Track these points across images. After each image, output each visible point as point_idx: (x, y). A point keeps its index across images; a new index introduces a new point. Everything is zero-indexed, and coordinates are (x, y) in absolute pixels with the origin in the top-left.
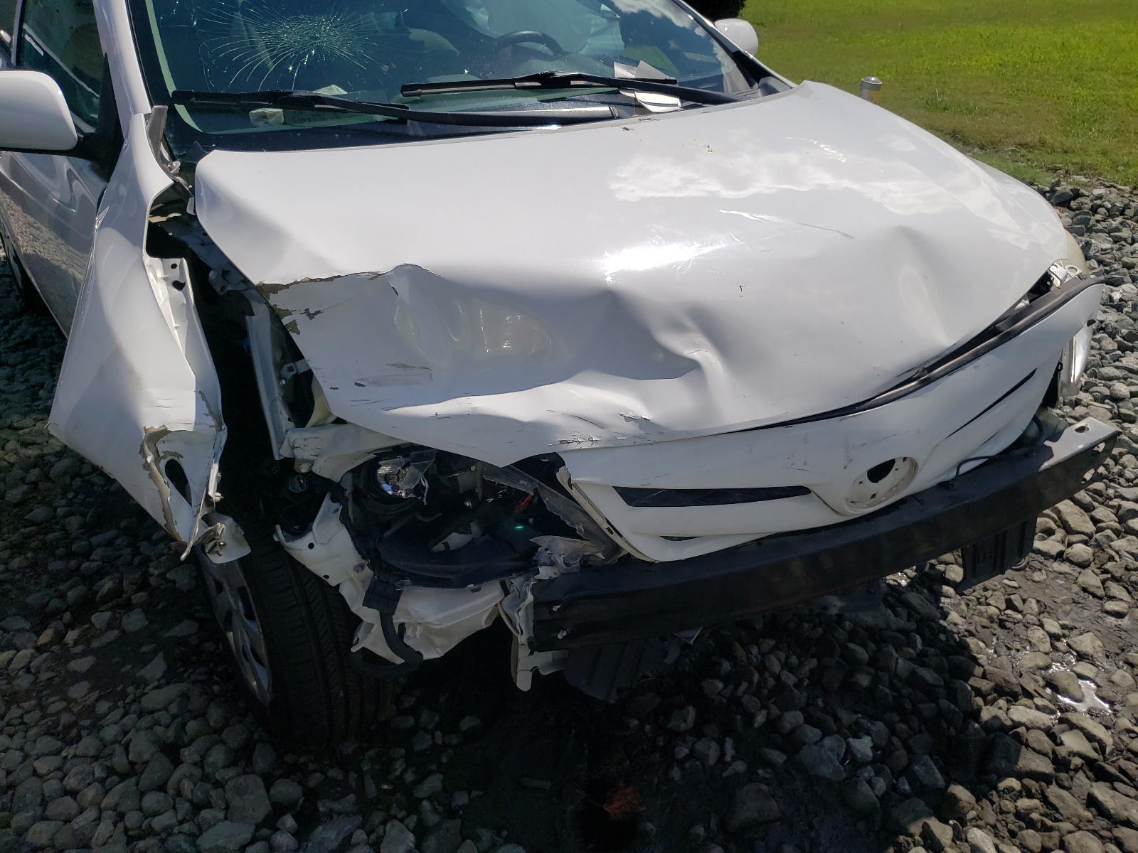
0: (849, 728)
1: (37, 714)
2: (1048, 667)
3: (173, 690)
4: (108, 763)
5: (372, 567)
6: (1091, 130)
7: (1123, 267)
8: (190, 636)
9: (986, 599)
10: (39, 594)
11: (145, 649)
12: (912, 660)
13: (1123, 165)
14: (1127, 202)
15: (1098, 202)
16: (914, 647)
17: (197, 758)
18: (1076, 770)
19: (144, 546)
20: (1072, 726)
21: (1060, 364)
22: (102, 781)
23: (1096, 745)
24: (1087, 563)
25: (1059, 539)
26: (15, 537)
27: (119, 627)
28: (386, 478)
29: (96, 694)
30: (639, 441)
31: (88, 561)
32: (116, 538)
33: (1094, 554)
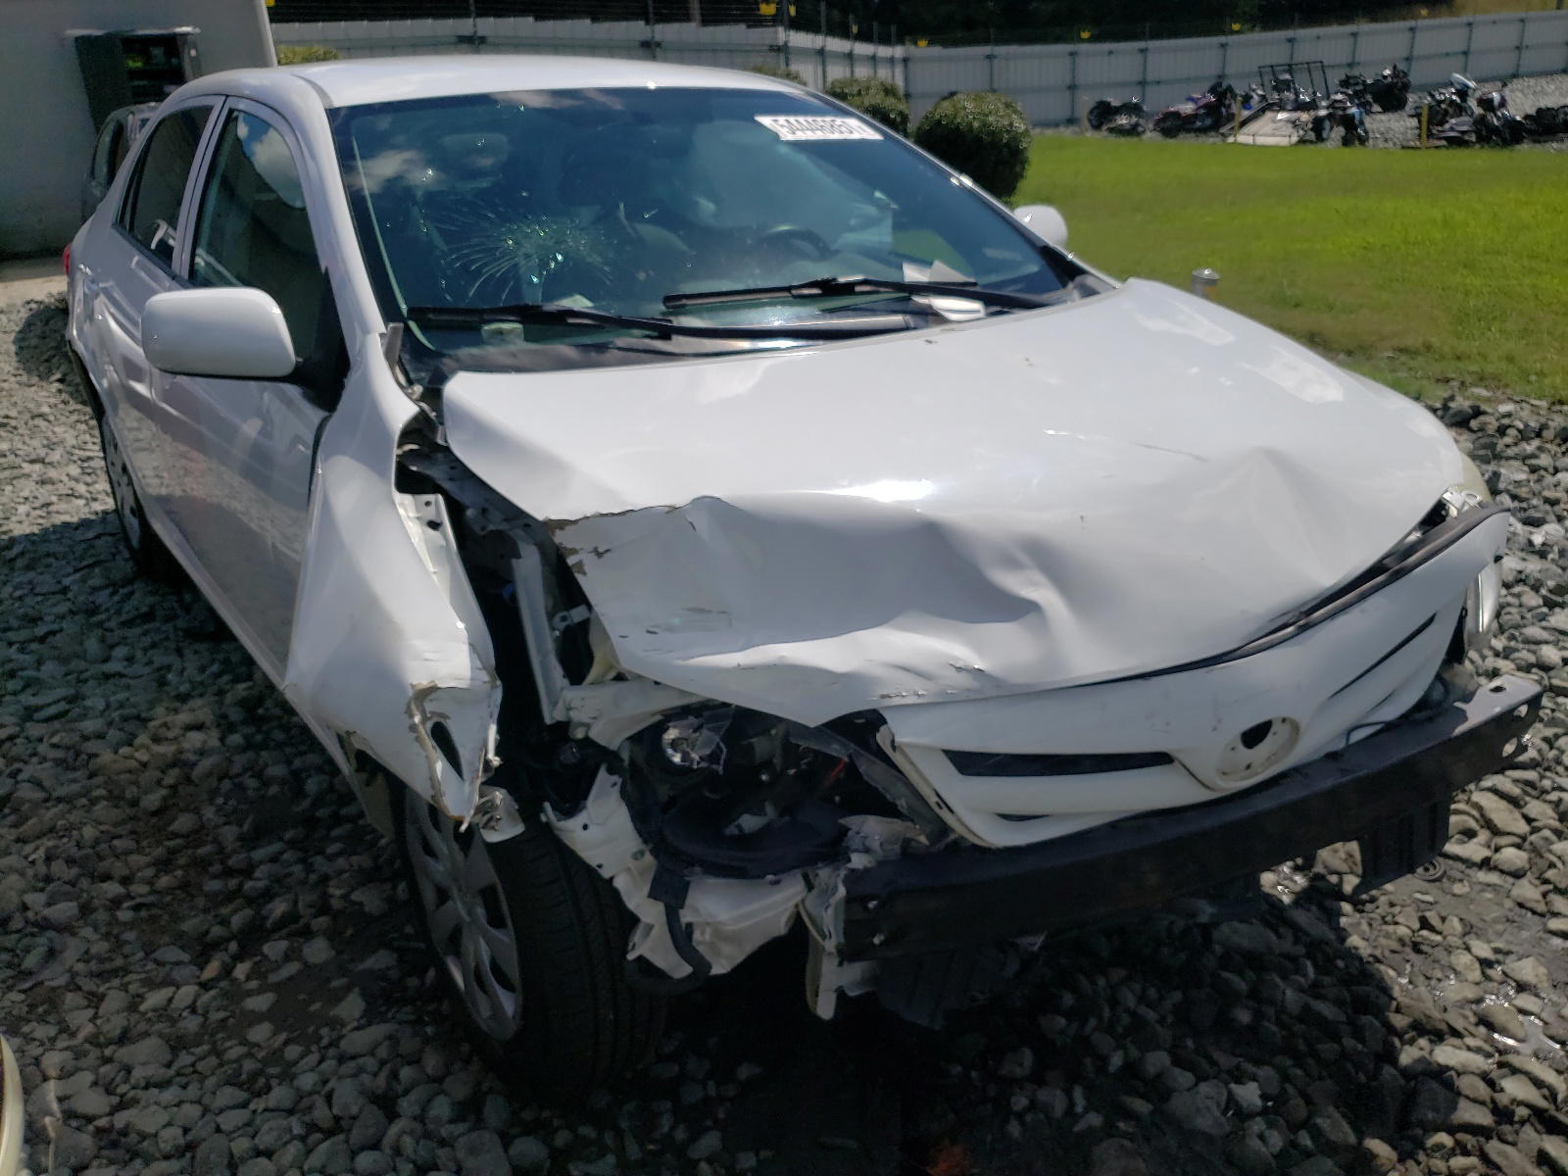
0: (1229, 1072)
1: (213, 1061)
2: (1479, 1001)
3: (378, 1031)
4: (307, 1119)
5: (655, 852)
6: (1490, 330)
7: (1545, 502)
8: (388, 969)
9: (1394, 917)
10: (196, 920)
11: (335, 983)
12: (1302, 990)
13: (1536, 374)
14: (1543, 420)
15: (1506, 421)
16: (1305, 975)
17: (417, 1110)
18: (1523, 1122)
19: (318, 861)
20: (1515, 1071)
21: (1464, 609)
22: (303, 1139)
23: (1545, 1091)
24: (1522, 873)
25: (1483, 842)
26: (159, 852)
27: (300, 958)
28: (674, 744)
29: (283, 1037)
30: (972, 696)
31: (251, 879)
32: (282, 853)
33: (1530, 860)
